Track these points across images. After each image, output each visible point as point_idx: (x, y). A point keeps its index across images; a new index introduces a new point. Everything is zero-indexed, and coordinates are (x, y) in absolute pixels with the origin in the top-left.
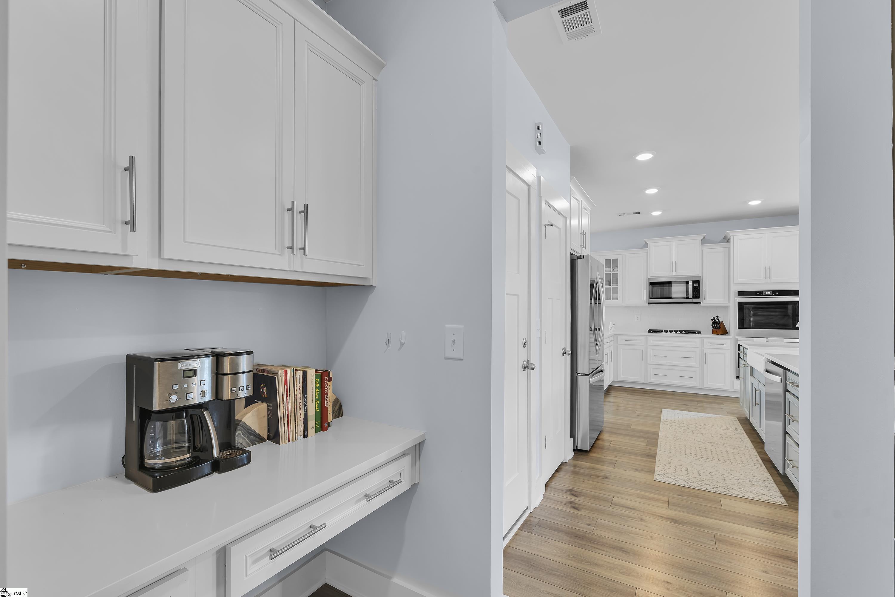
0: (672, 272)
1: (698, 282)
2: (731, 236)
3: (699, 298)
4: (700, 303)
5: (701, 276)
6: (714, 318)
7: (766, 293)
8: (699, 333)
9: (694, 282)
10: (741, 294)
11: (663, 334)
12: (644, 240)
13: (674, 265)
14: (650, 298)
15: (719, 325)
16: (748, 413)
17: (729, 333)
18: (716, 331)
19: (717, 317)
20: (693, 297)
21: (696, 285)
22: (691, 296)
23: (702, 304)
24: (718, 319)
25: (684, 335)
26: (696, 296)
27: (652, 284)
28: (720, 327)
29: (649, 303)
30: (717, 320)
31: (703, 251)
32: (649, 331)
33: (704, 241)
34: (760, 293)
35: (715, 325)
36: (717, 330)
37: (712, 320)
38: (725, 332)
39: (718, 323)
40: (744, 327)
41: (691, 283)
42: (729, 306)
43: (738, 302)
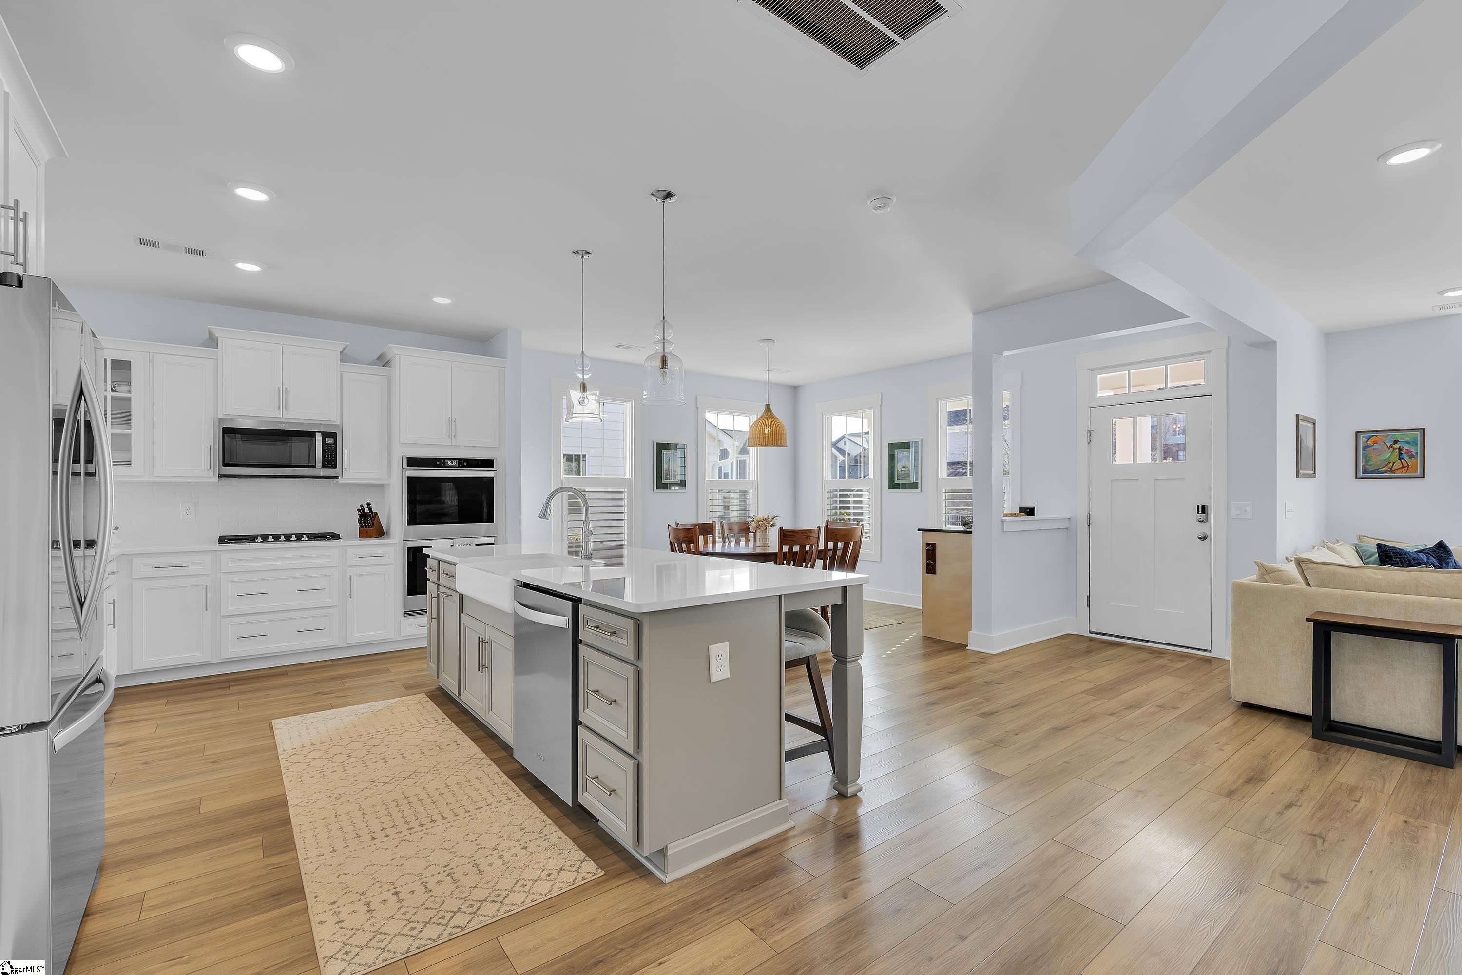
0: (279, 410)
1: (333, 435)
2: (396, 354)
3: (335, 467)
4: (337, 477)
5: (339, 424)
6: (362, 506)
7: (450, 463)
8: (335, 537)
9: (325, 435)
10: (413, 462)
11: (258, 545)
12: (208, 326)
13: (282, 395)
14: (225, 465)
15: (371, 519)
16: (456, 684)
17: (388, 533)
18: (367, 532)
19: (369, 504)
20: (324, 466)
21: (329, 442)
22: (319, 464)
23: (340, 480)
24: (370, 510)
25: (305, 544)
26: (328, 464)
27: (227, 431)
28: (373, 524)
29: (221, 476)
30: (367, 511)
31: (341, 375)
32: (222, 540)
33: (344, 357)
34: (440, 463)
35: (364, 522)
36: (368, 529)
37: (358, 510)
38: (380, 533)
39: (370, 517)
40: (417, 522)
41: (319, 437)
42: (389, 484)
43: (407, 477)
